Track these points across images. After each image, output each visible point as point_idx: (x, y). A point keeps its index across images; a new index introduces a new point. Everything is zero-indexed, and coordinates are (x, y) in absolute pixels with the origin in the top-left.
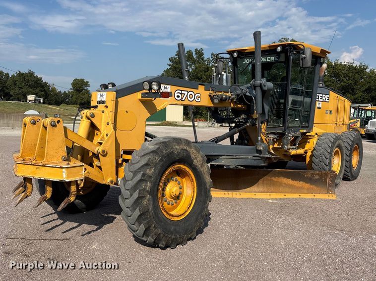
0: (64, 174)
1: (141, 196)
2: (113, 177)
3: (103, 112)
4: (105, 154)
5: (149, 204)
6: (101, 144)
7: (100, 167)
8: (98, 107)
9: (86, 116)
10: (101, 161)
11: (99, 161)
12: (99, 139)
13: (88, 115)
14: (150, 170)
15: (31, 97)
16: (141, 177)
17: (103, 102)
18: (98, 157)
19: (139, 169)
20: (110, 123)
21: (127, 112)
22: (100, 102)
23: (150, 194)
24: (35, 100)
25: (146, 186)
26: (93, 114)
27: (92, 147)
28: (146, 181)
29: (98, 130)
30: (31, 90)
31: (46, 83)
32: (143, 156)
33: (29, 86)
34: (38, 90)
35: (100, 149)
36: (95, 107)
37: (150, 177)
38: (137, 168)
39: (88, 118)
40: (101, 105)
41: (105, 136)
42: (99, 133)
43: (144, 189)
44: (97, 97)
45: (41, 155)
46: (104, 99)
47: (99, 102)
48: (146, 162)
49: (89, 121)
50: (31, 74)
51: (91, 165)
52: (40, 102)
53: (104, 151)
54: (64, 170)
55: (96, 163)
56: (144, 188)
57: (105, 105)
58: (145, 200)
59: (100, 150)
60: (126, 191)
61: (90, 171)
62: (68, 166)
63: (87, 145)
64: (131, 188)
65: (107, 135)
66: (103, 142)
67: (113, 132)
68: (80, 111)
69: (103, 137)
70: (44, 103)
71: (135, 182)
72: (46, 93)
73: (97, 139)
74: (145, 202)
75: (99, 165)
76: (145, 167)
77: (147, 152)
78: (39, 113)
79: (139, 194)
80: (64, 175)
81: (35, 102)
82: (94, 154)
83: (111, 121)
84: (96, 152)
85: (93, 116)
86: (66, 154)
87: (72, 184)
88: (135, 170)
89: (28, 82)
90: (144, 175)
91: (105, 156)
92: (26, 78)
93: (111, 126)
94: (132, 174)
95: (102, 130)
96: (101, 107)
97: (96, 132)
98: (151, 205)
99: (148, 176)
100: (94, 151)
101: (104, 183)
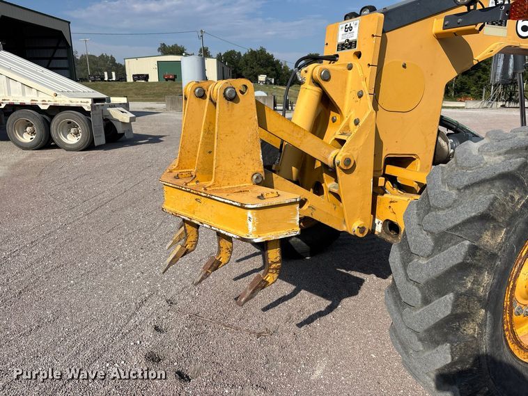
0: (250, 224)
1: (459, 311)
2: (364, 219)
3: (350, 67)
4: (350, 167)
5: (481, 334)
6: (342, 142)
7: (337, 196)
8: (340, 59)
9: (312, 77)
10: (340, 181)
11: (336, 181)
12: (338, 133)
13: (316, 75)
14: (493, 236)
15: (262, 78)
16: (465, 258)
17: (350, 45)
18: (333, 173)
19: (456, 228)
20: (366, 92)
21: (404, 66)
22: (343, 45)
23: (486, 307)
24: (266, 80)
25: (476, 282)
26: (327, 72)
27: (322, 151)
28: (480, 269)
29: (337, 110)
30: (262, 69)
31: (278, 61)
32: (467, 187)
33: (261, 65)
34: (269, 69)
35: (340, 155)
36: (333, 59)
37: (493, 256)
38: (450, 225)
39: (316, 83)
40: (346, 51)
41: (352, 124)
42: (338, 117)
43: (471, 294)
44: (337, 36)
45: (207, 170)
46: (353, 36)
47: (342, 47)
48: (482, 209)
49: (318, 89)
50: (262, 51)
51: (318, 190)
52: (271, 83)
53: (348, 161)
54: (249, 213)
55: (328, 184)
56: (471, 289)
57: (356, 50)
58: (472, 325)
59: (339, 159)
60: (410, 285)
61: (315, 205)
62: (261, 204)
63: (310, 145)
64: (427, 283)
65: (357, 123)
66: (348, 140)
67: (371, 113)
68: (300, 68)
69: (347, 127)
70: (275, 83)
71: (442, 269)
72: (277, 73)
73: (333, 132)
74: (470, 329)
75: (335, 191)
76: (477, 225)
77: (483, 177)
78: (267, 94)
79: (456, 305)
80: (251, 226)
81: (266, 84)
82: (325, 166)
83: (367, 88)
84: (330, 163)
85: (327, 77)
86: (261, 169)
87: (269, 246)
88: (443, 228)
89: (260, 60)
90: (473, 250)
91: (349, 171)
92: (258, 56)
93: (368, 100)
94: (430, 241)
95: (345, 111)
96: (346, 56)
97: (333, 114)
98: (486, 337)
99: (487, 253)
100: (326, 159)
101: (344, 229)
